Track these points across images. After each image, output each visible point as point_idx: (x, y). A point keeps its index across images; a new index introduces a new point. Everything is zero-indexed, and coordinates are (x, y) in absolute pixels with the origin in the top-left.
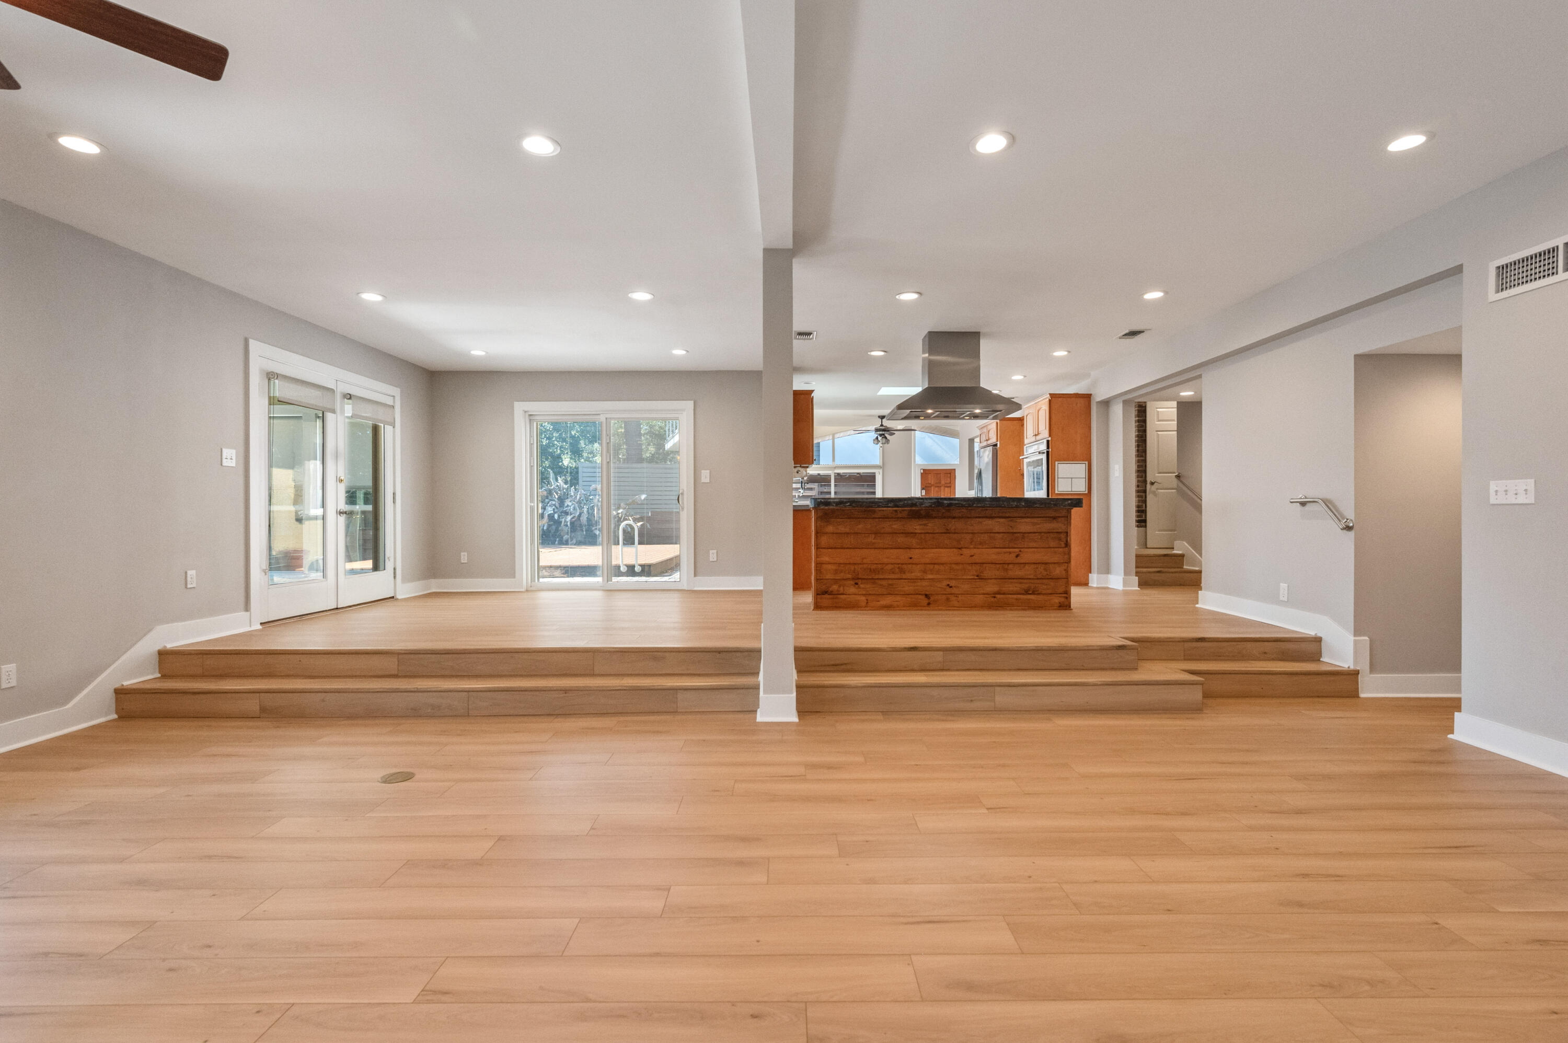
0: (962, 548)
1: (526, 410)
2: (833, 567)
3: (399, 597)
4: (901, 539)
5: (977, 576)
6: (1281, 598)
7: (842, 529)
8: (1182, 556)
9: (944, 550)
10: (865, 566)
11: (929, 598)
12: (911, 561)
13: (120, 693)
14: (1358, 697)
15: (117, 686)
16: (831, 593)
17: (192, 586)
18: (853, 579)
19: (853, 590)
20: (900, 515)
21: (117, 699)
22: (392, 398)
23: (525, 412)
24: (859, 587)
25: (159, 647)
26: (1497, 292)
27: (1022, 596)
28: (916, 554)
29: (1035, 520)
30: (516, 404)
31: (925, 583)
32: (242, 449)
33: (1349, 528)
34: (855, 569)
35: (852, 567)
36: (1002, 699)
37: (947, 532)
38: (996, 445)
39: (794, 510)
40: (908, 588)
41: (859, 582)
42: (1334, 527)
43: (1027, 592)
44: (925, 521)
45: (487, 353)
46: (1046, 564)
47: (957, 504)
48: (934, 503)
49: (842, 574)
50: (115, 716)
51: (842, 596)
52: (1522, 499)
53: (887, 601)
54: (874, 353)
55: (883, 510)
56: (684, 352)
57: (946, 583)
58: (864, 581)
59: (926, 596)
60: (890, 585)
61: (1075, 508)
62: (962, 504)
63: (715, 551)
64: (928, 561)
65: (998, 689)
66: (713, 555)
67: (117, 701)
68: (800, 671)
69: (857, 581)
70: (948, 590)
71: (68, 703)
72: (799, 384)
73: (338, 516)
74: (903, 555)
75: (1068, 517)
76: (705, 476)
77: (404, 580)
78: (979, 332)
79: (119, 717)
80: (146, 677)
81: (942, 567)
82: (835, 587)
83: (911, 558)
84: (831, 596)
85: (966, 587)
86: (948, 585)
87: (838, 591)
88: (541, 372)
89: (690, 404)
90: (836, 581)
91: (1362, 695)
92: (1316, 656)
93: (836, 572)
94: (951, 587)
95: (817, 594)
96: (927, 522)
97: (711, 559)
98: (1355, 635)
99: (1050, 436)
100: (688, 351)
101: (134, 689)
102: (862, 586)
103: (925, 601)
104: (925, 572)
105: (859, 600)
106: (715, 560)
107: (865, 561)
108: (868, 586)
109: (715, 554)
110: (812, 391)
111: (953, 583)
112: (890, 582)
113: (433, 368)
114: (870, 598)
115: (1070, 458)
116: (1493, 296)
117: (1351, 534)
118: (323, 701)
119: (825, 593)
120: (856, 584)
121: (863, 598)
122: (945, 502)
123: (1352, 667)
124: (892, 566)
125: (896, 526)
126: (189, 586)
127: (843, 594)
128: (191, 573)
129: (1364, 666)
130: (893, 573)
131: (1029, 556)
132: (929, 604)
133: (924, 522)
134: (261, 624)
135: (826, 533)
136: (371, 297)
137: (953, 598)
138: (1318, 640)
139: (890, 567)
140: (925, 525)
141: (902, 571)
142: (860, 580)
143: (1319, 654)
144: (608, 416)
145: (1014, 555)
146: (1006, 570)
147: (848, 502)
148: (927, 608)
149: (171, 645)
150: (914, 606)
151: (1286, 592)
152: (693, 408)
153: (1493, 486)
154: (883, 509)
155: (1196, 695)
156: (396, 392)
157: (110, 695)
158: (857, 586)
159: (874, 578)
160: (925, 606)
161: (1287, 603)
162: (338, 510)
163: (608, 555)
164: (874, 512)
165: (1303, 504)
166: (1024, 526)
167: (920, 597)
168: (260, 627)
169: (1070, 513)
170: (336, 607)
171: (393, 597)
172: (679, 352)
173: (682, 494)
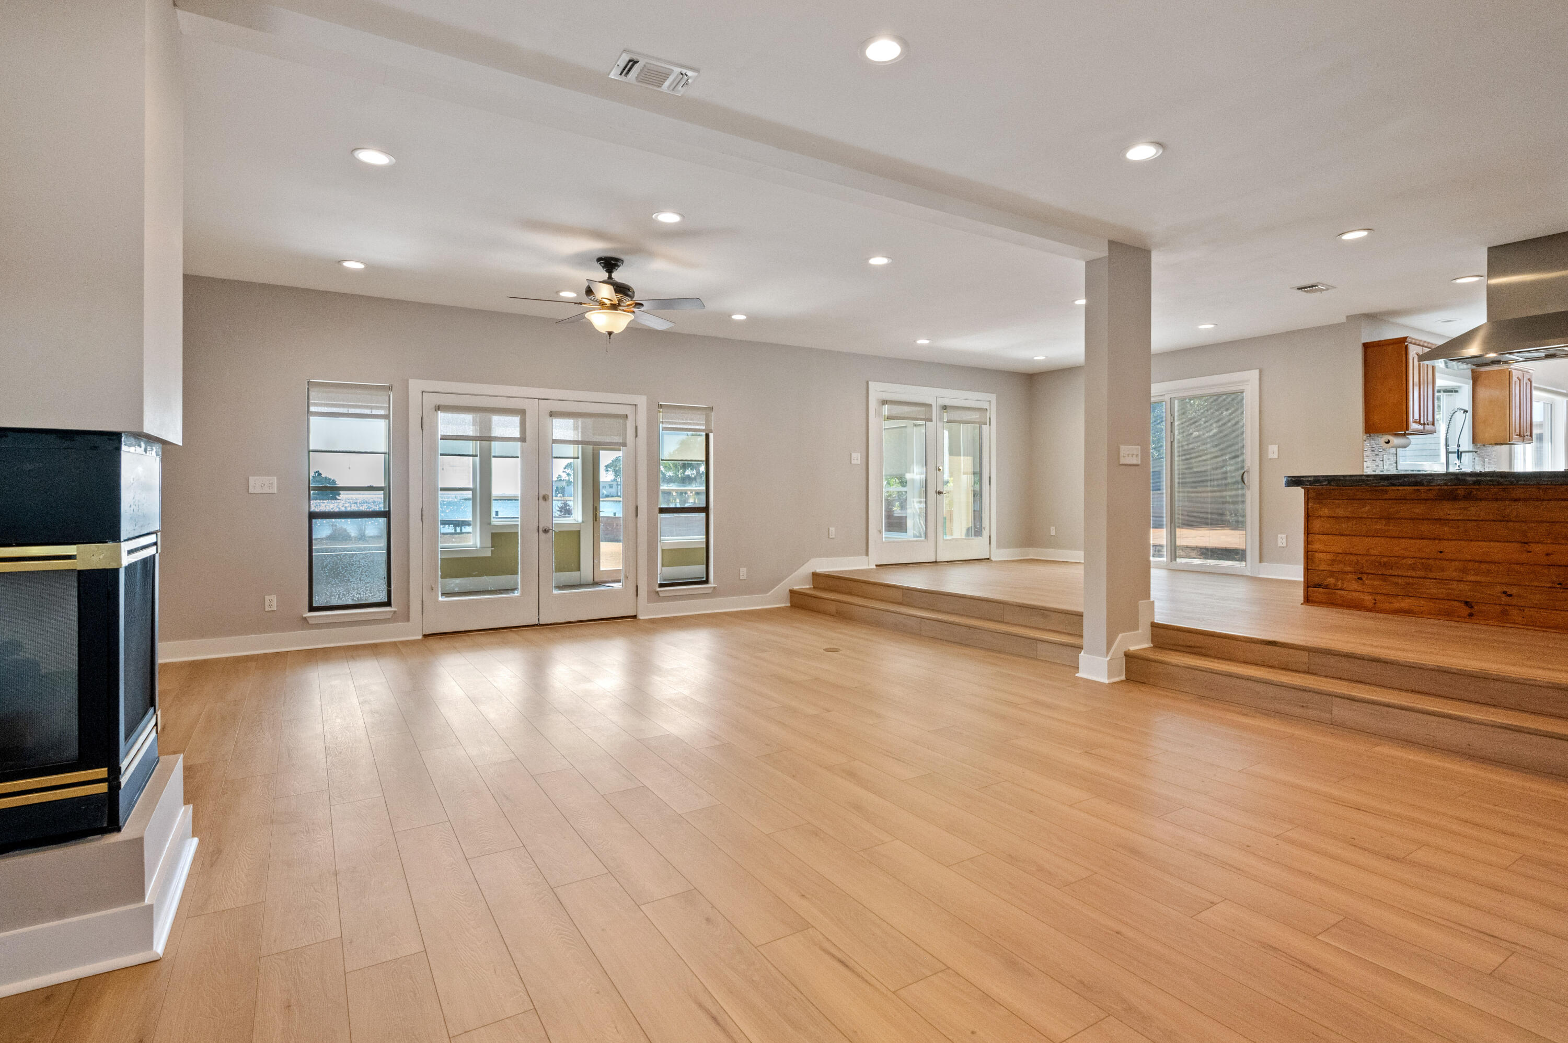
0: (1530, 542)
2: (1329, 557)
3: (993, 559)
4: (1425, 528)
5: (1560, 584)
7: (1341, 512)
9: (1498, 544)
10: (1373, 558)
11: (1472, 607)
12: (1440, 555)
13: (792, 592)
15: (791, 588)
16: (1326, 587)
17: (832, 537)
18: (1356, 572)
19: (1355, 585)
20: (1423, 496)
21: (791, 596)
22: (989, 402)
24: (1364, 583)
25: (813, 571)
28: (1450, 547)
31: (1461, 586)
32: (864, 454)
34: (1358, 561)
35: (1354, 558)
37: (1505, 519)
40: (1434, 589)
41: (1364, 577)
44: (1462, 504)
45: (1046, 357)
47: (1490, 481)
48: (1451, 480)
49: (1341, 566)
50: (789, 605)
51: (1340, 592)
53: (1405, 604)
55: (1398, 490)
57: (1499, 589)
58: (1370, 576)
59: (1466, 603)
60: (1408, 584)
62: (1499, 482)
63: (1284, 536)
64: (1468, 557)
66: (1282, 540)
67: (791, 597)
68: (1156, 647)
69: (1360, 576)
70: (1505, 599)
71: (768, 593)
73: (937, 494)
74: (1428, 548)
77: (998, 547)
79: (791, 606)
80: (804, 586)
81: (1493, 567)
82: (1331, 581)
83: (1441, 552)
84: (1325, 590)
85: (1538, 598)
86: (1505, 592)
87: (1335, 585)
89: (1256, 374)
90: (1332, 574)
93: (1336, 562)
94: (1510, 595)
95: (1308, 588)
96: (1467, 505)
97: (1280, 545)
101: (798, 592)
102: (1368, 582)
103: (1465, 611)
104: (1464, 571)
105: (1364, 600)
106: (1284, 545)
107: (1372, 551)
108: (1377, 583)
109: (1285, 539)
110: (1407, 337)
111: (1514, 590)
112: (1411, 580)
113: (1031, 372)
114: (1378, 597)
119: (1319, 586)
120: (1360, 579)
121: (1370, 598)
122: (1469, 479)
124: (1413, 561)
125: (1419, 510)
126: (830, 537)
127: (1340, 589)
128: (832, 529)
130: (1413, 569)
132: (1471, 615)
133: (1463, 506)
134: (876, 565)
136: (923, 342)
137: (1514, 612)
139: (1409, 561)
140: (1465, 509)
141: (1427, 568)
142: (1365, 575)
144: (1172, 396)
147: (1325, 480)
148: (1466, 620)
149: (819, 570)
150: (1448, 614)
152: (1259, 377)
154: (1399, 488)
156: (993, 397)
157: (787, 592)
158: (1360, 581)
159: (1385, 573)
160: (1465, 618)
162: (937, 491)
163: (1173, 537)
164: (1386, 492)
167: (1456, 603)
168: (875, 567)
170: (934, 561)
171: (988, 559)
173: (1248, 472)
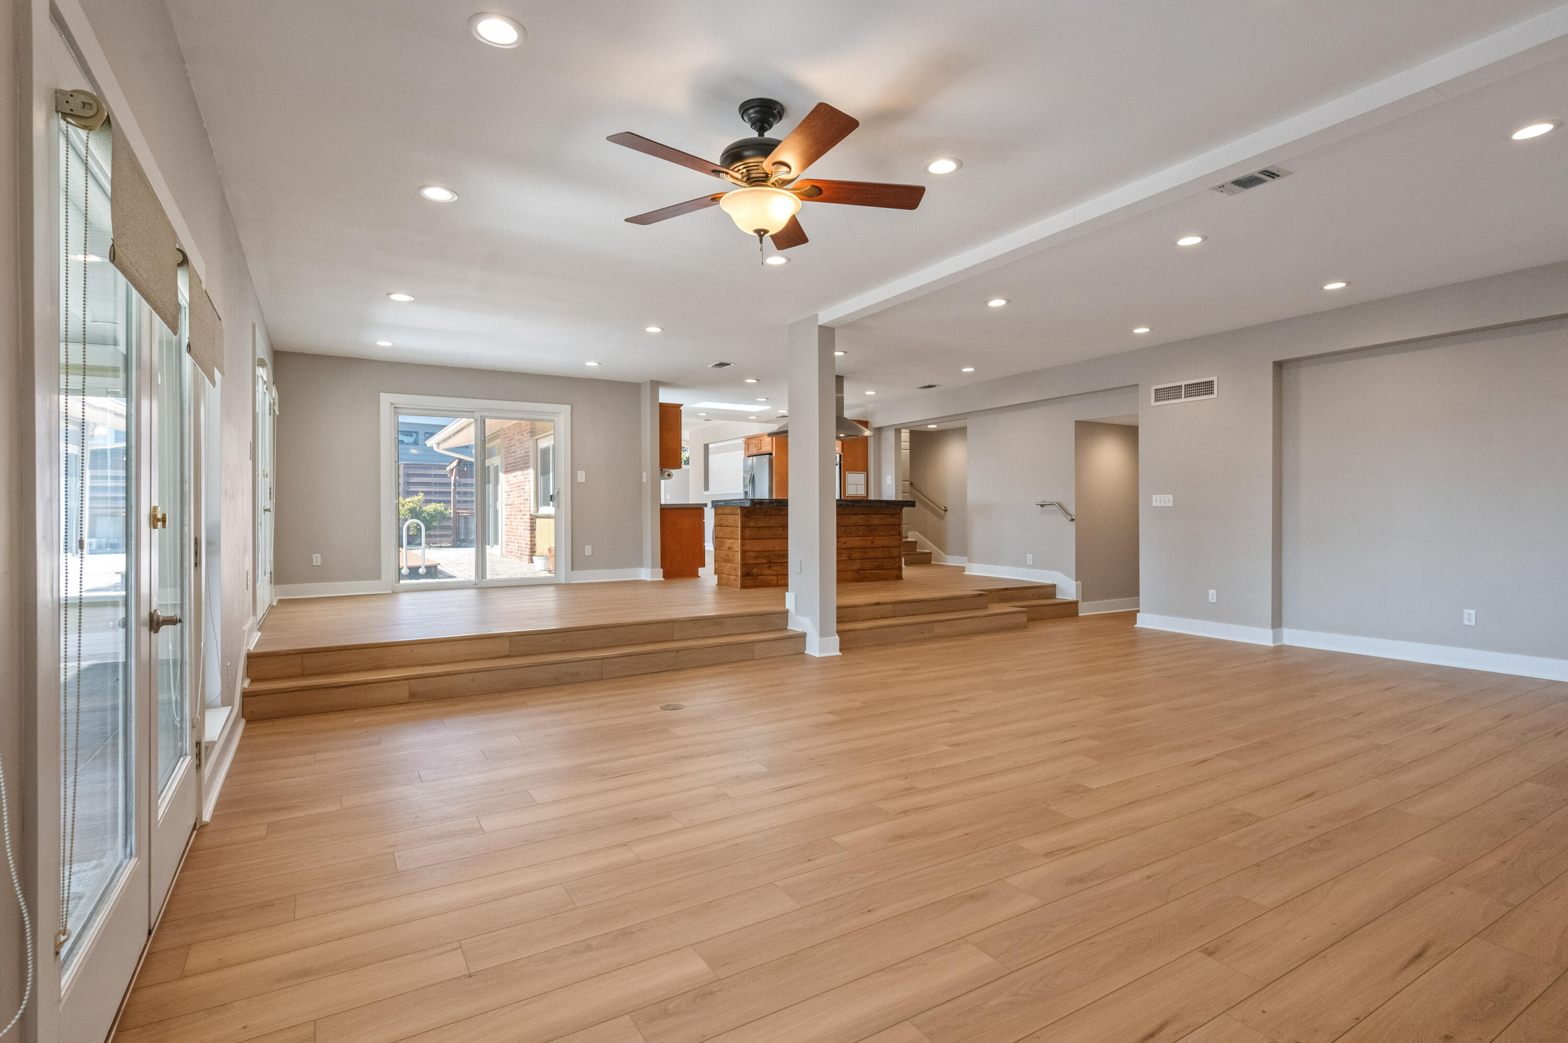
1: (392, 402)
2: (754, 554)
3: (273, 604)
6: (1028, 563)
7: (761, 524)
8: (916, 542)
10: (776, 552)
13: (248, 695)
14: (1078, 616)
15: (243, 689)
16: (751, 576)
18: (767, 563)
19: (768, 572)
23: (391, 404)
24: (772, 570)
26: (1155, 401)
27: (874, 571)
29: (881, 516)
30: (383, 395)
33: (1072, 520)
34: (768, 555)
35: (766, 554)
36: (939, 630)
38: (771, 454)
39: (661, 509)
41: (772, 565)
42: (1064, 520)
43: (877, 569)
46: (888, 547)
49: (760, 559)
50: (244, 721)
51: (760, 577)
52: (1167, 504)
54: (748, 381)
56: (597, 364)
58: (775, 564)
61: (905, 508)
63: (590, 547)
65: (935, 624)
66: (588, 550)
67: (244, 704)
69: (770, 565)
72: (667, 396)
73: (264, 514)
75: (900, 513)
76: (581, 477)
78: (843, 377)
79: (249, 721)
80: (246, 681)
82: (755, 570)
84: (752, 579)
87: (757, 573)
88: (410, 364)
89: (568, 408)
90: (754, 565)
91: (1080, 615)
92: (1053, 596)
93: (756, 558)
95: (743, 576)
97: (587, 554)
98: (1076, 581)
99: (842, 451)
100: (600, 364)
101: (257, 691)
102: (774, 568)
106: (590, 554)
108: (778, 568)
109: (591, 549)
110: (682, 405)
114: (779, 577)
115: (855, 469)
116: (1153, 403)
117: (1074, 523)
118: (473, 680)
119: (748, 575)
120: (770, 567)
121: (775, 578)
123: (1075, 599)
127: (761, 575)
129: (1080, 599)
131: (880, 541)
135: (749, 527)
138: (1054, 586)
143: (1055, 594)
144: (484, 414)
145: (870, 542)
146: (866, 553)
151: (1031, 559)
152: (570, 412)
153: (1154, 497)
155: (1023, 619)
157: (241, 697)
158: (770, 569)
161: (1033, 566)
162: (264, 507)
163: (482, 554)
165: (1042, 506)
166: (876, 520)
168: (260, 633)
169: (902, 510)
172: (592, 364)
173: (558, 493)
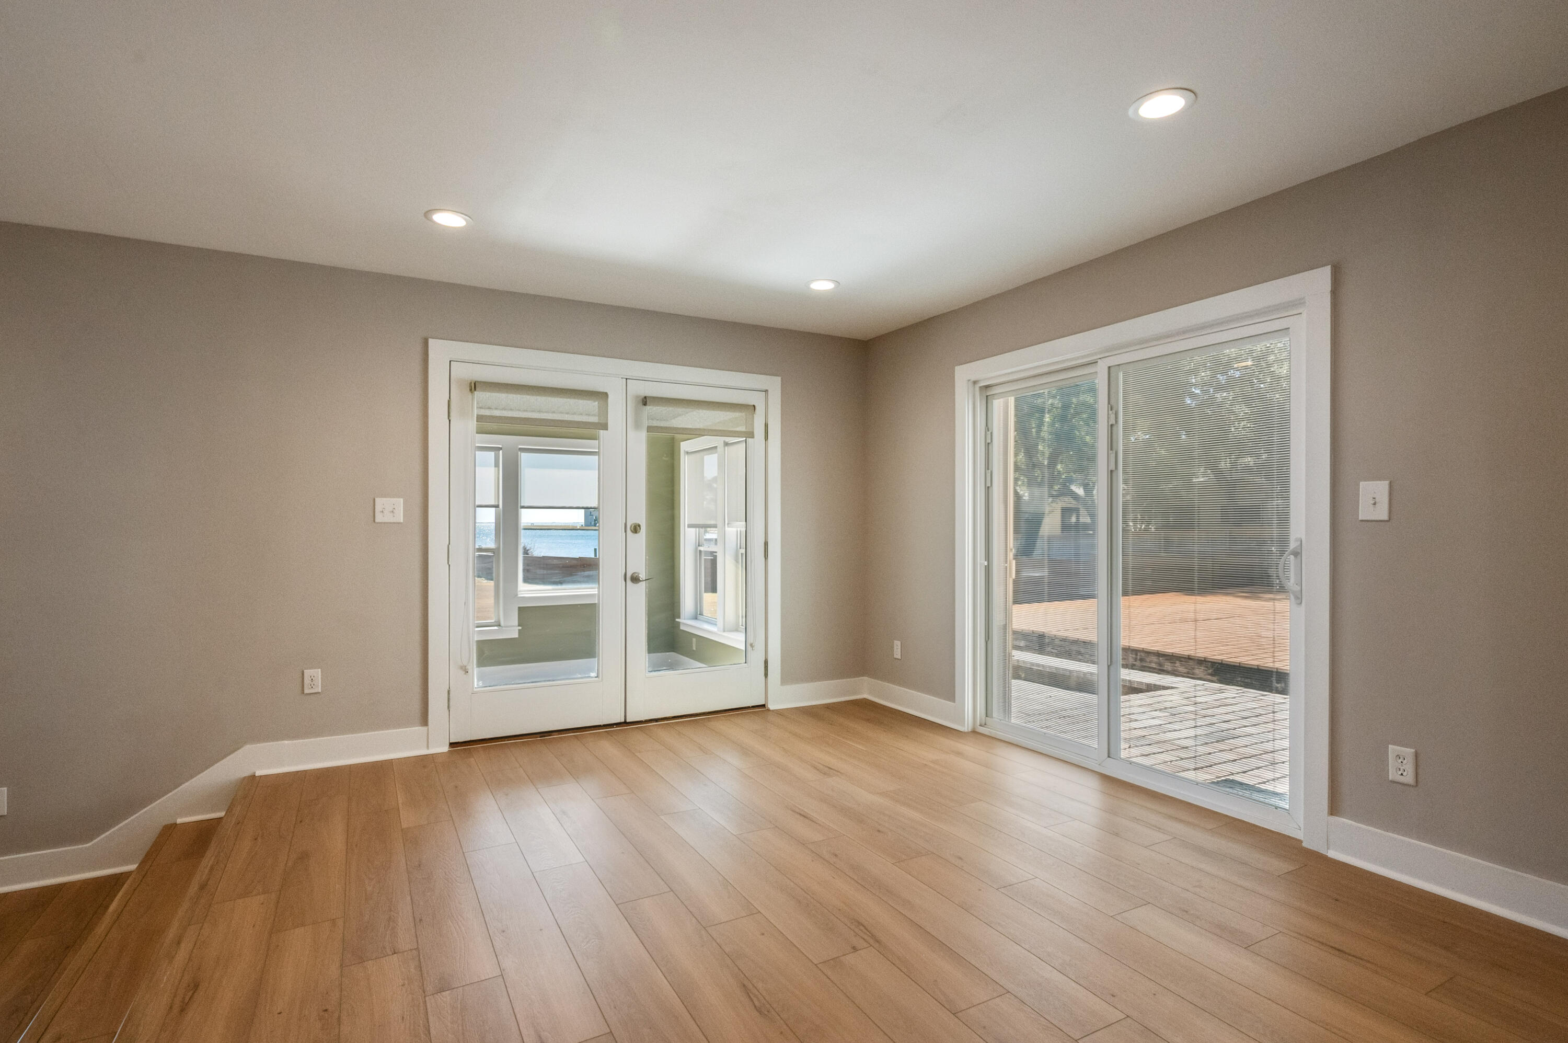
1: (973, 379)
3: (772, 706)
15: (170, 822)
17: (313, 691)
23: (975, 383)
25: (245, 774)
30: (958, 370)
73: (631, 583)
77: (786, 681)
80: (211, 814)
88: (993, 297)
126: (308, 691)
128: (312, 673)
134: (452, 744)
149: (267, 772)
152: (1331, 288)
157: (155, 832)
162: (629, 575)
168: (447, 750)
170: (623, 720)
171: (764, 706)
